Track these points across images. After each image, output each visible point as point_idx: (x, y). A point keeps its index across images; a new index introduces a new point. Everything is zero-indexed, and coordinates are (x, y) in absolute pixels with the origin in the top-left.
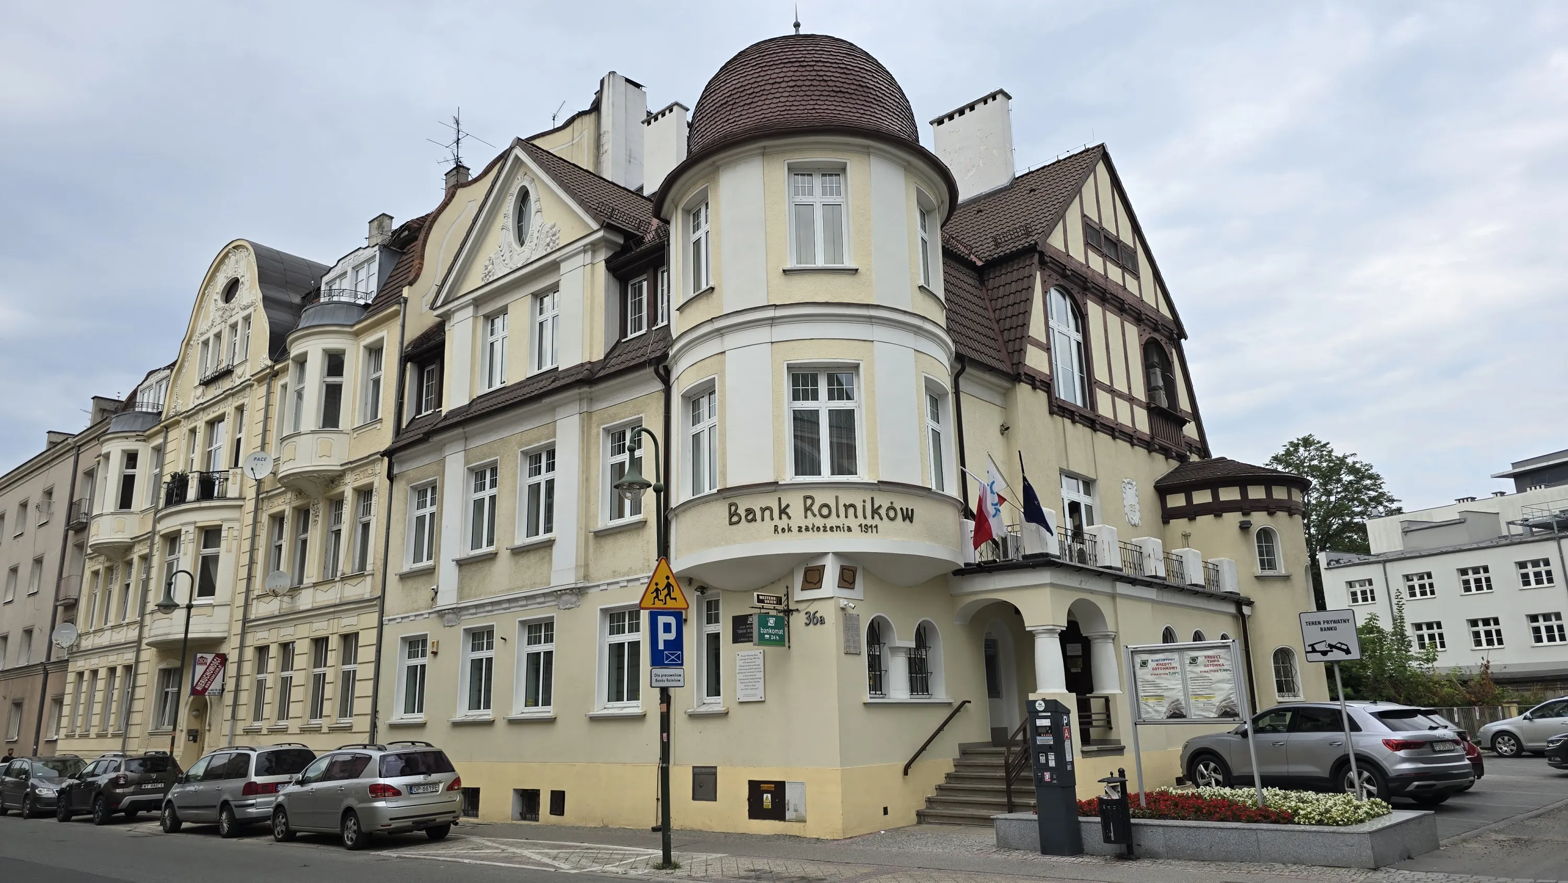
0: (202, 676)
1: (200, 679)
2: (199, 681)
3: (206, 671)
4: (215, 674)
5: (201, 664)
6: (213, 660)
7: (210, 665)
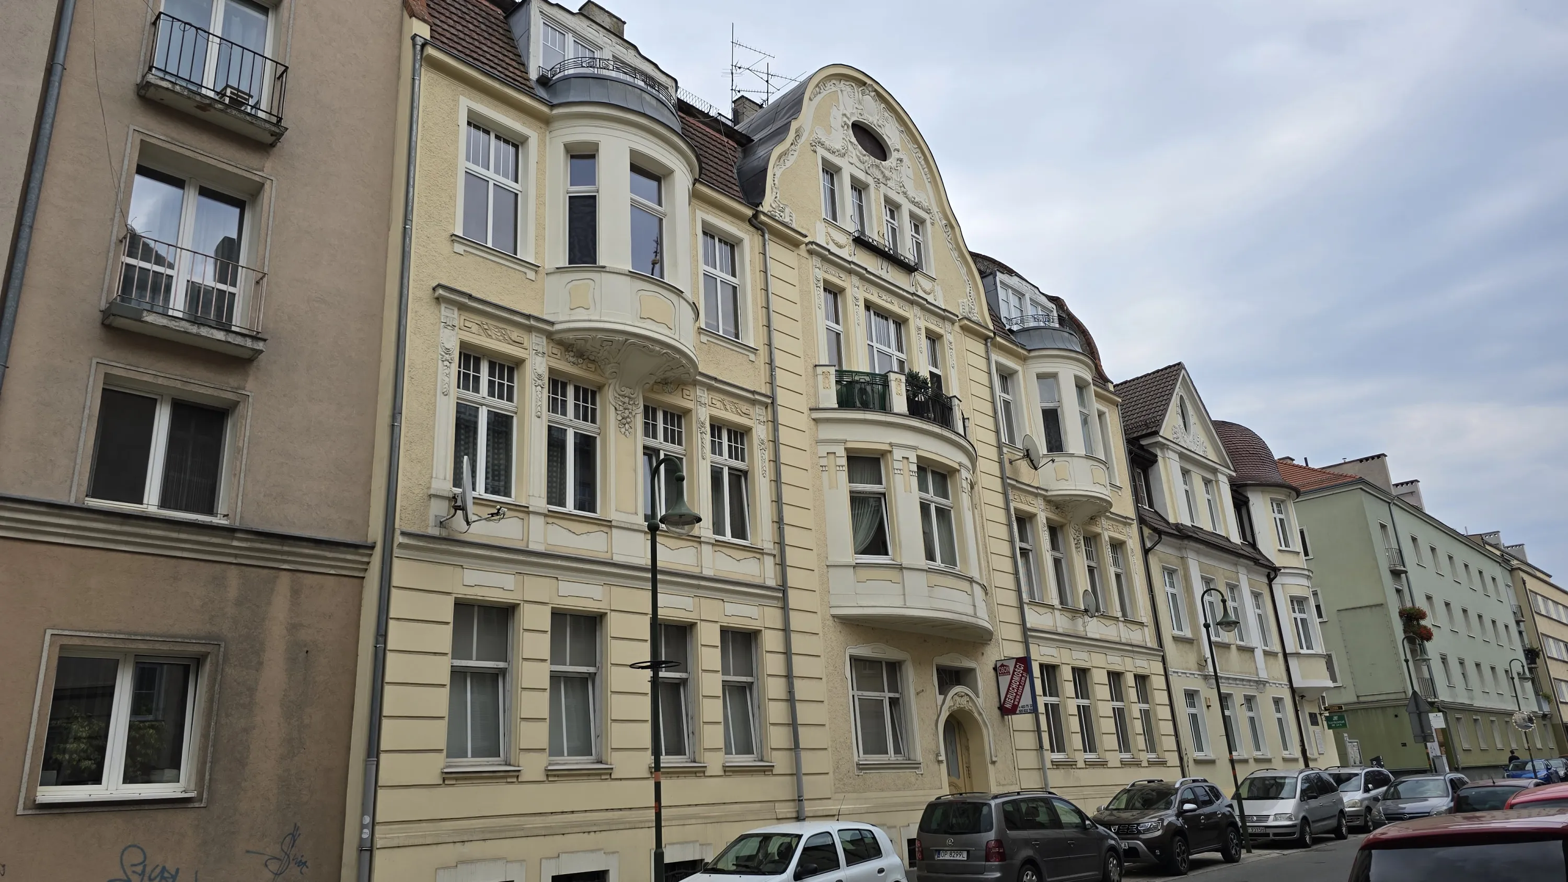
0: (1008, 689)
1: (1007, 694)
2: (1006, 697)
3: (1011, 682)
4: (1021, 685)
5: (1004, 674)
6: (1015, 667)
7: (1013, 674)
